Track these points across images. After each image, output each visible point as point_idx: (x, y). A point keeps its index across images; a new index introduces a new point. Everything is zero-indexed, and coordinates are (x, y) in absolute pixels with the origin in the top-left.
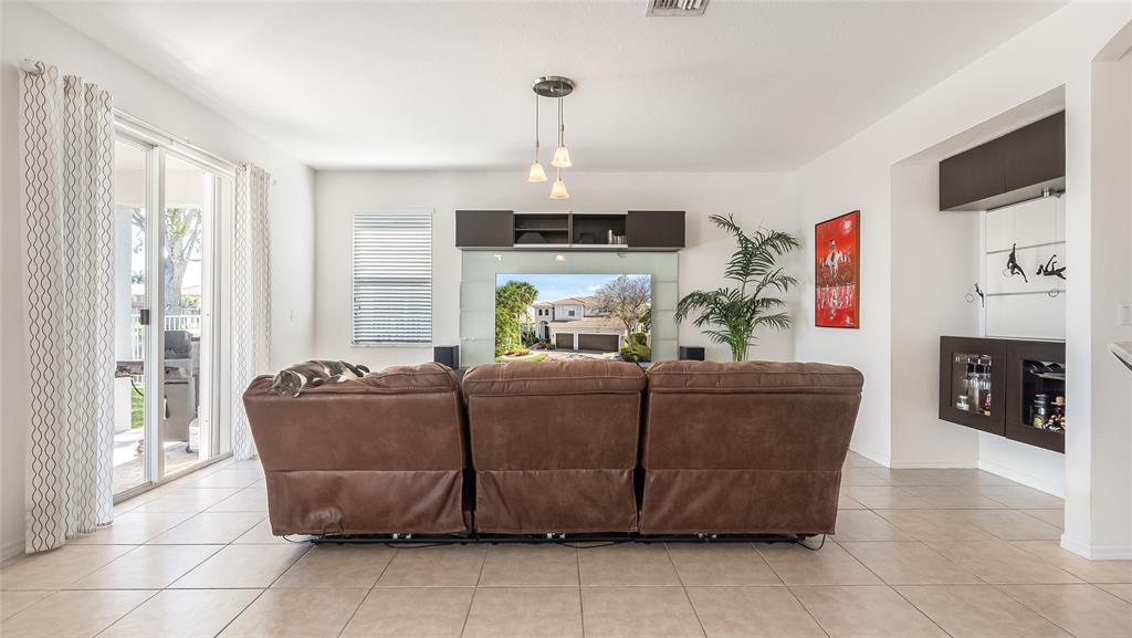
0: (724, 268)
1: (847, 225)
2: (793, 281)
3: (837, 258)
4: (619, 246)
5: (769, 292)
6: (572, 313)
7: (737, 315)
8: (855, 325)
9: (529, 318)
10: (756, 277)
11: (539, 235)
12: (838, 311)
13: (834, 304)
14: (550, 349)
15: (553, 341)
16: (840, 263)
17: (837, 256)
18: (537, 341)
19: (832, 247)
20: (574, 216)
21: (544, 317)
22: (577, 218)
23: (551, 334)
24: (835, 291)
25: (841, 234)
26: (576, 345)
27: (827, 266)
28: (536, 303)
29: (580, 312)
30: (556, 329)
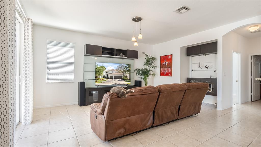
0: (144, 64)
1: (170, 57)
2: (156, 67)
3: (166, 63)
4: (123, 57)
5: (151, 69)
6: (113, 72)
7: (145, 73)
8: (171, 76)
9: (104, 74)
10: (150, 66)
11: (107, 53)
12: (167, 73)
13: (166, 72)
14: (108, 79)
15: (109, 77)
16: (167, 64)
17: (167, 63)
18: (106, 78)
19: (165, 61)
20: (116, 49)
21: (107, 73)
22: (116, 50)
23: (109, 76)
24: (166, 69)
25: (168, 58)
26: (113, 78)
27: (164, 64)
28: (106, 70)
29: (114, 72)
30: (109, 75)
